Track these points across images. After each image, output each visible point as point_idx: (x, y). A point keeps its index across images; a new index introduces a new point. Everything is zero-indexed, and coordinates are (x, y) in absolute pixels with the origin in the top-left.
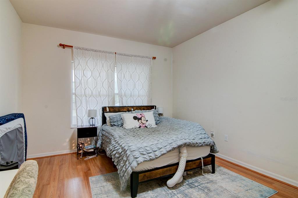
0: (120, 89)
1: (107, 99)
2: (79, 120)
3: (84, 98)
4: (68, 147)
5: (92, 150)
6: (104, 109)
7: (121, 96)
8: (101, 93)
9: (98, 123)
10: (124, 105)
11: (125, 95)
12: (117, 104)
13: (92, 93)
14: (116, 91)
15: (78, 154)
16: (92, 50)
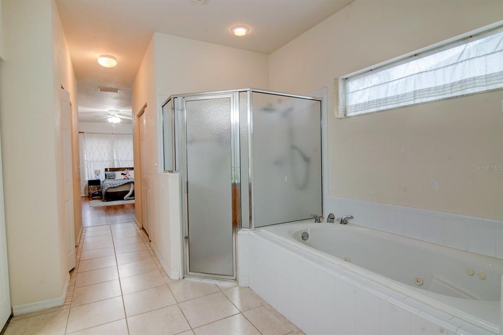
0: (117, 156)
1: (108, 163)
2: (90, 176)
3: (92, 163)
4: (84, 193)
5: (97, 193)
6: (106, 170)
7: (118, 161)
8: (104, 160)
9: (102, 177)
10: (121, 167)
11: (121, 161)
12: (116, 167)
13: (97, 159)
14: (115, 158)
15: (89, 197)
16: (96, 133)
